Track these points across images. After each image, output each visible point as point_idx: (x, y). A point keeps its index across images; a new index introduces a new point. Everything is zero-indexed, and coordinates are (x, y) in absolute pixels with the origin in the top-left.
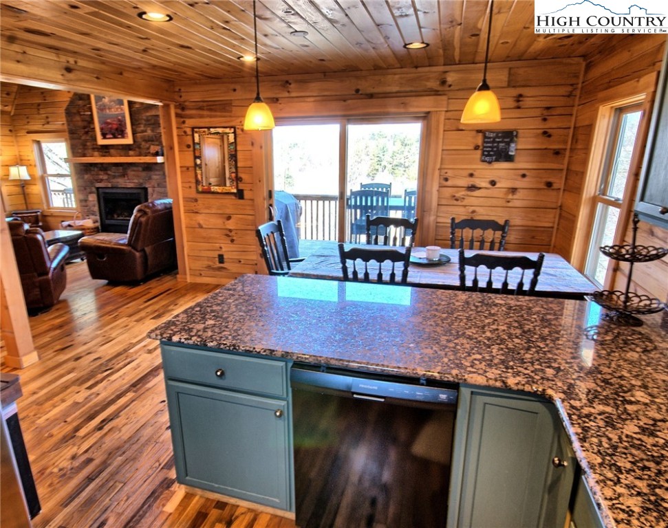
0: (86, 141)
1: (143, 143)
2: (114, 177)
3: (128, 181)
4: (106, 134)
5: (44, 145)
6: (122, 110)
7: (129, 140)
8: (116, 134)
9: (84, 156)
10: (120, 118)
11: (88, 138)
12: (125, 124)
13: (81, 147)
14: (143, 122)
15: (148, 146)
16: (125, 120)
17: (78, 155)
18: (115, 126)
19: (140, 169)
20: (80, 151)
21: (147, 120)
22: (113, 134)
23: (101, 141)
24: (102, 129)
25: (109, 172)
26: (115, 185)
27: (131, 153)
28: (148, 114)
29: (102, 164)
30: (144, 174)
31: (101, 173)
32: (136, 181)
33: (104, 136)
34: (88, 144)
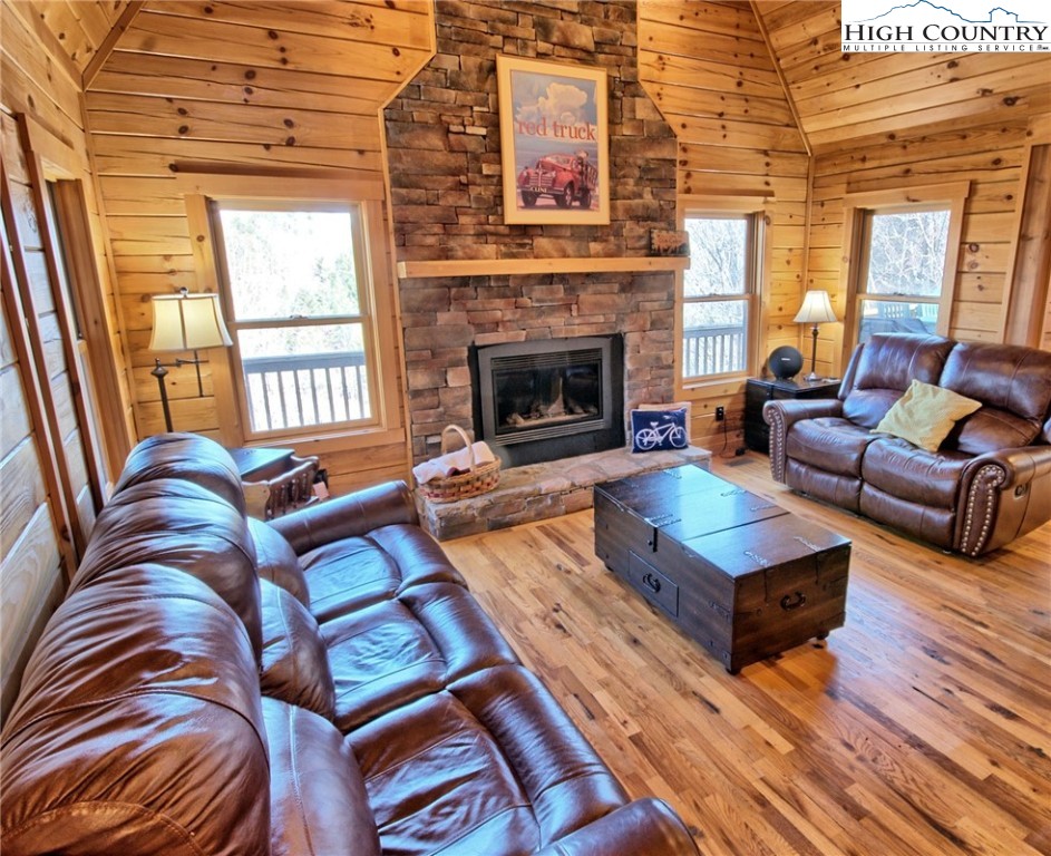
0: (458, 211)
1: (629, 224)
2: (541, 312)
3: (577, 321)
4: (538, 195)
5: (227, 217)
6: (590, 135)
7: (599, 215)
8: (568, 198)
9: (445, 254)
10: (583, 155)
11: (464, 202)
12: (596, 171)
13: (437, 229)
14: (637, 173)
15: (641, 231)
16: (596, 163)
17: (426, 253)
18: (566, 177)
19: (616, 287)
20: (430, 240)
21: (645, 170)
22: (556, 197)
23: (515, 213)
24: (524, 181)
25: (525, 300)
26: (535, 333)
27: (594, 247)
28: (650, 155)
29: (505, 278)
30: (621, 300)
31: (499, 303)
32: (602, 319)
33: (529, 200)
34: (463, 220)
